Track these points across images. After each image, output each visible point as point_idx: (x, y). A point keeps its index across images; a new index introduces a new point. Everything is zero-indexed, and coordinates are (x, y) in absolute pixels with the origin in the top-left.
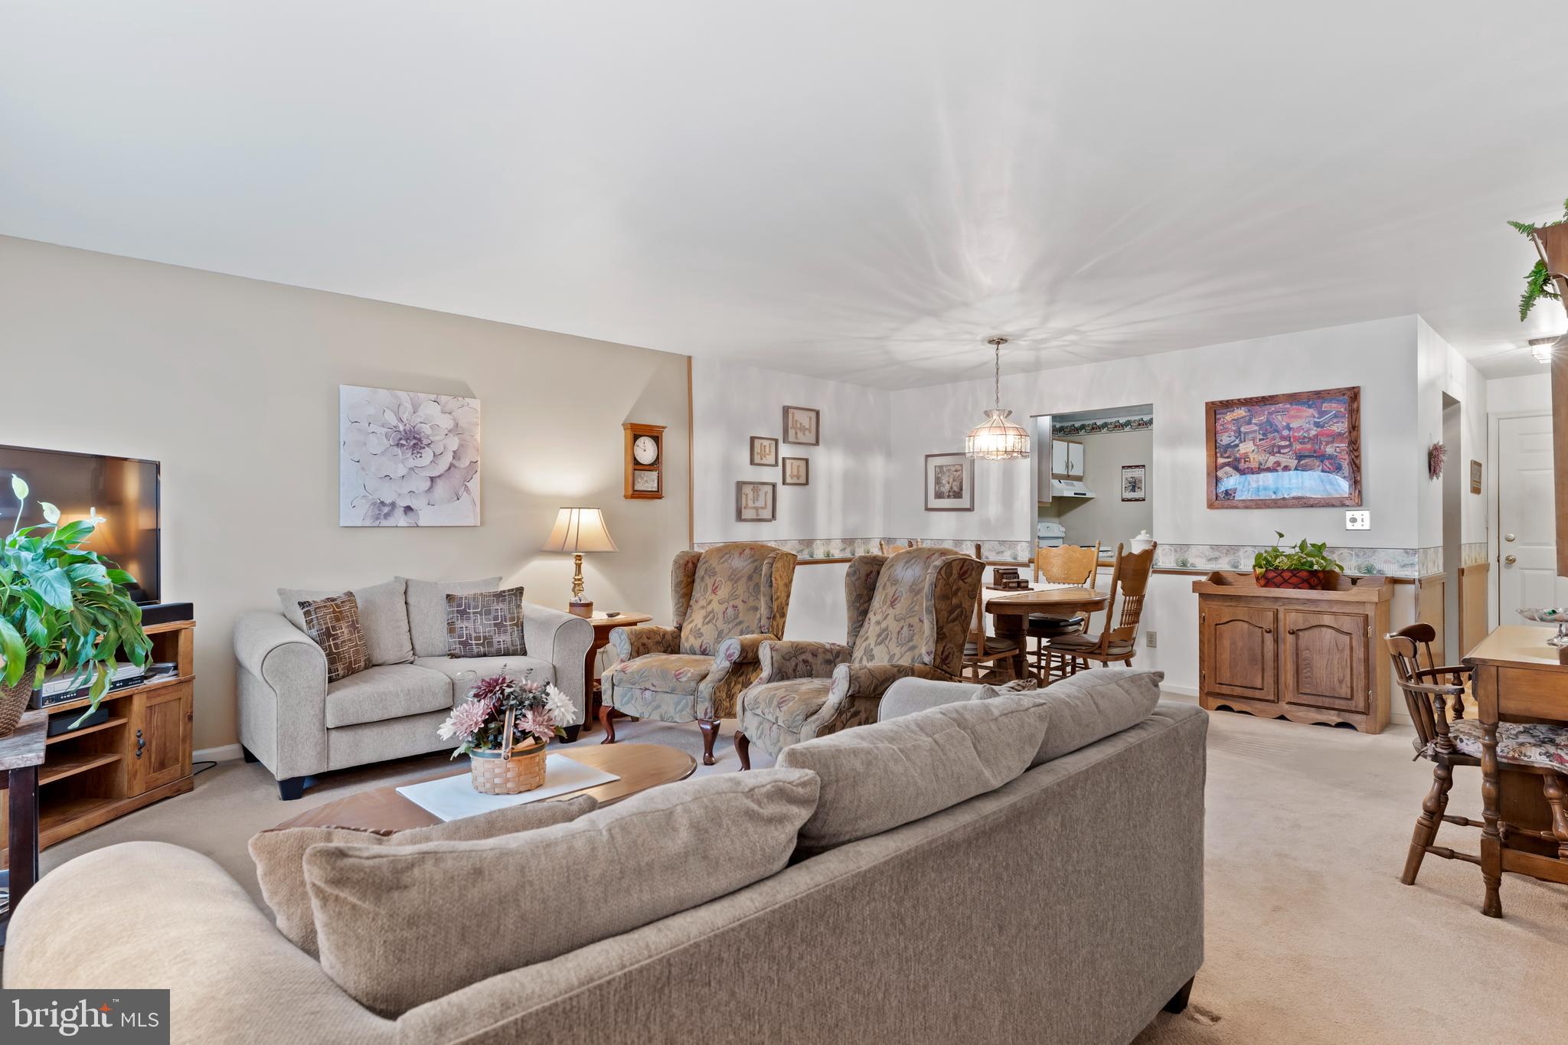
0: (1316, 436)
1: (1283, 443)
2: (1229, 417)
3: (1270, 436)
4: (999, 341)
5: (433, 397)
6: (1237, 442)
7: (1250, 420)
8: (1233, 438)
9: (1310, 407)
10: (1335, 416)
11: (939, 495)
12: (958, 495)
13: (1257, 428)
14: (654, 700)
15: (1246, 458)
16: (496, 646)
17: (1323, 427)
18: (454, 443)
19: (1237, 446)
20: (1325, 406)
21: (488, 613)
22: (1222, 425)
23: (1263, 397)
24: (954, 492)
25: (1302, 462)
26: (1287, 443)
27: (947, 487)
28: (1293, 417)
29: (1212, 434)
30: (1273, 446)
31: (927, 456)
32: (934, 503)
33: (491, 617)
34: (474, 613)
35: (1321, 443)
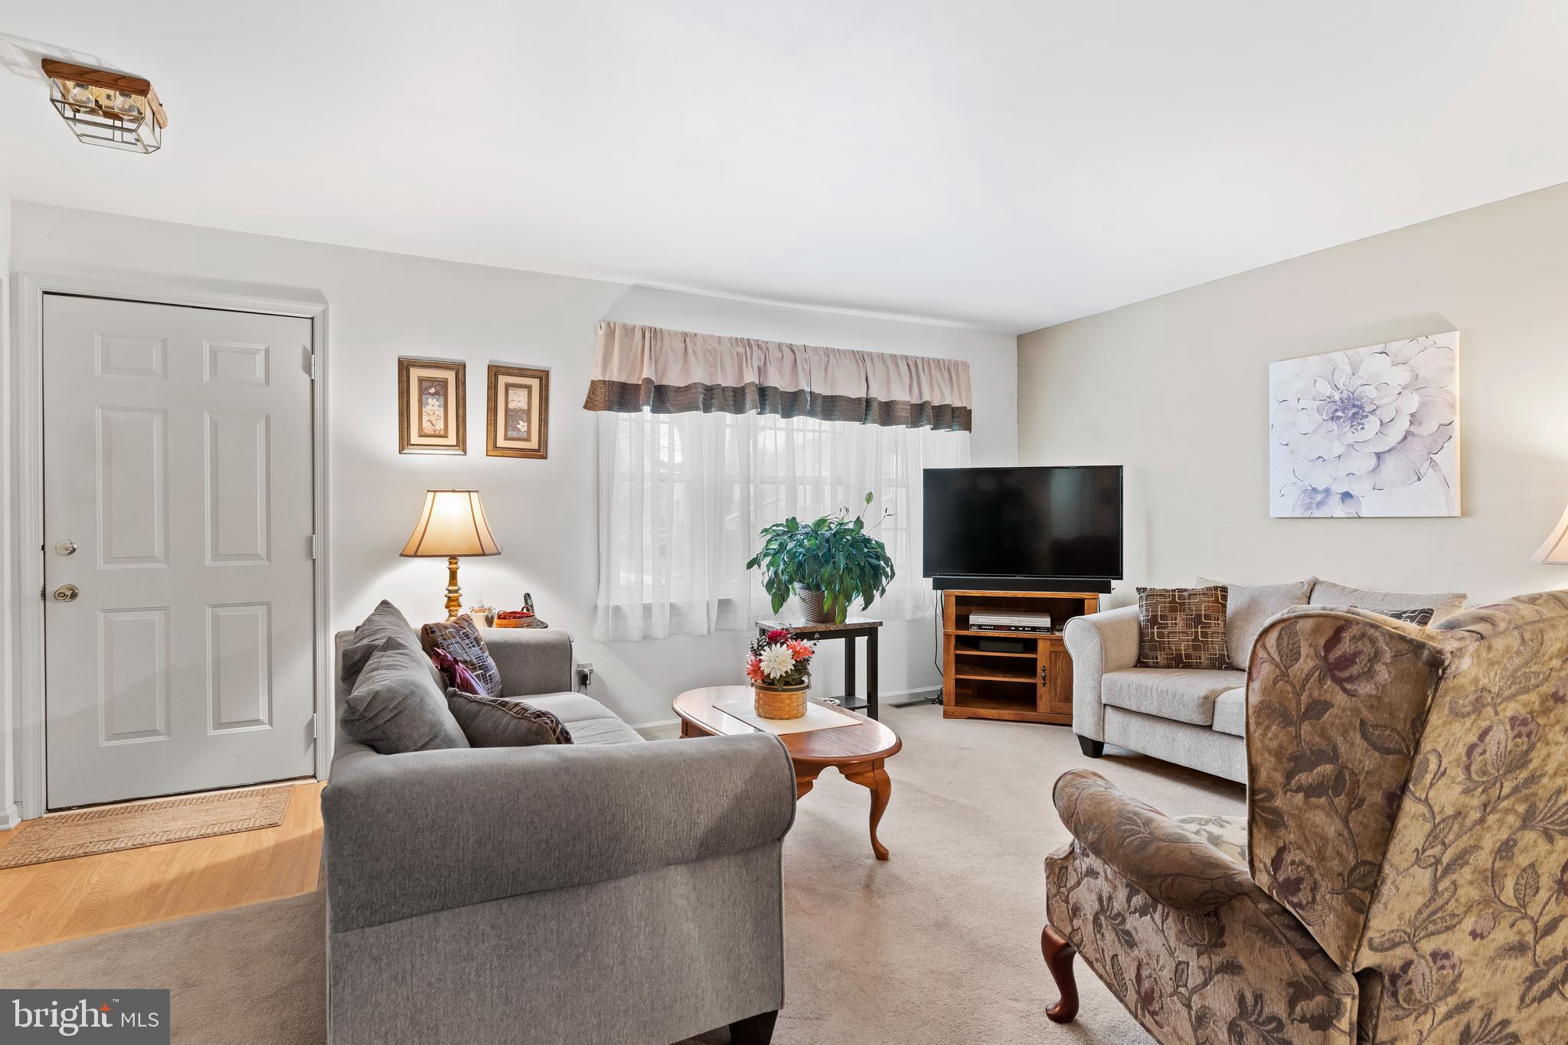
5: (1381, 347)
18: (1412, 405)
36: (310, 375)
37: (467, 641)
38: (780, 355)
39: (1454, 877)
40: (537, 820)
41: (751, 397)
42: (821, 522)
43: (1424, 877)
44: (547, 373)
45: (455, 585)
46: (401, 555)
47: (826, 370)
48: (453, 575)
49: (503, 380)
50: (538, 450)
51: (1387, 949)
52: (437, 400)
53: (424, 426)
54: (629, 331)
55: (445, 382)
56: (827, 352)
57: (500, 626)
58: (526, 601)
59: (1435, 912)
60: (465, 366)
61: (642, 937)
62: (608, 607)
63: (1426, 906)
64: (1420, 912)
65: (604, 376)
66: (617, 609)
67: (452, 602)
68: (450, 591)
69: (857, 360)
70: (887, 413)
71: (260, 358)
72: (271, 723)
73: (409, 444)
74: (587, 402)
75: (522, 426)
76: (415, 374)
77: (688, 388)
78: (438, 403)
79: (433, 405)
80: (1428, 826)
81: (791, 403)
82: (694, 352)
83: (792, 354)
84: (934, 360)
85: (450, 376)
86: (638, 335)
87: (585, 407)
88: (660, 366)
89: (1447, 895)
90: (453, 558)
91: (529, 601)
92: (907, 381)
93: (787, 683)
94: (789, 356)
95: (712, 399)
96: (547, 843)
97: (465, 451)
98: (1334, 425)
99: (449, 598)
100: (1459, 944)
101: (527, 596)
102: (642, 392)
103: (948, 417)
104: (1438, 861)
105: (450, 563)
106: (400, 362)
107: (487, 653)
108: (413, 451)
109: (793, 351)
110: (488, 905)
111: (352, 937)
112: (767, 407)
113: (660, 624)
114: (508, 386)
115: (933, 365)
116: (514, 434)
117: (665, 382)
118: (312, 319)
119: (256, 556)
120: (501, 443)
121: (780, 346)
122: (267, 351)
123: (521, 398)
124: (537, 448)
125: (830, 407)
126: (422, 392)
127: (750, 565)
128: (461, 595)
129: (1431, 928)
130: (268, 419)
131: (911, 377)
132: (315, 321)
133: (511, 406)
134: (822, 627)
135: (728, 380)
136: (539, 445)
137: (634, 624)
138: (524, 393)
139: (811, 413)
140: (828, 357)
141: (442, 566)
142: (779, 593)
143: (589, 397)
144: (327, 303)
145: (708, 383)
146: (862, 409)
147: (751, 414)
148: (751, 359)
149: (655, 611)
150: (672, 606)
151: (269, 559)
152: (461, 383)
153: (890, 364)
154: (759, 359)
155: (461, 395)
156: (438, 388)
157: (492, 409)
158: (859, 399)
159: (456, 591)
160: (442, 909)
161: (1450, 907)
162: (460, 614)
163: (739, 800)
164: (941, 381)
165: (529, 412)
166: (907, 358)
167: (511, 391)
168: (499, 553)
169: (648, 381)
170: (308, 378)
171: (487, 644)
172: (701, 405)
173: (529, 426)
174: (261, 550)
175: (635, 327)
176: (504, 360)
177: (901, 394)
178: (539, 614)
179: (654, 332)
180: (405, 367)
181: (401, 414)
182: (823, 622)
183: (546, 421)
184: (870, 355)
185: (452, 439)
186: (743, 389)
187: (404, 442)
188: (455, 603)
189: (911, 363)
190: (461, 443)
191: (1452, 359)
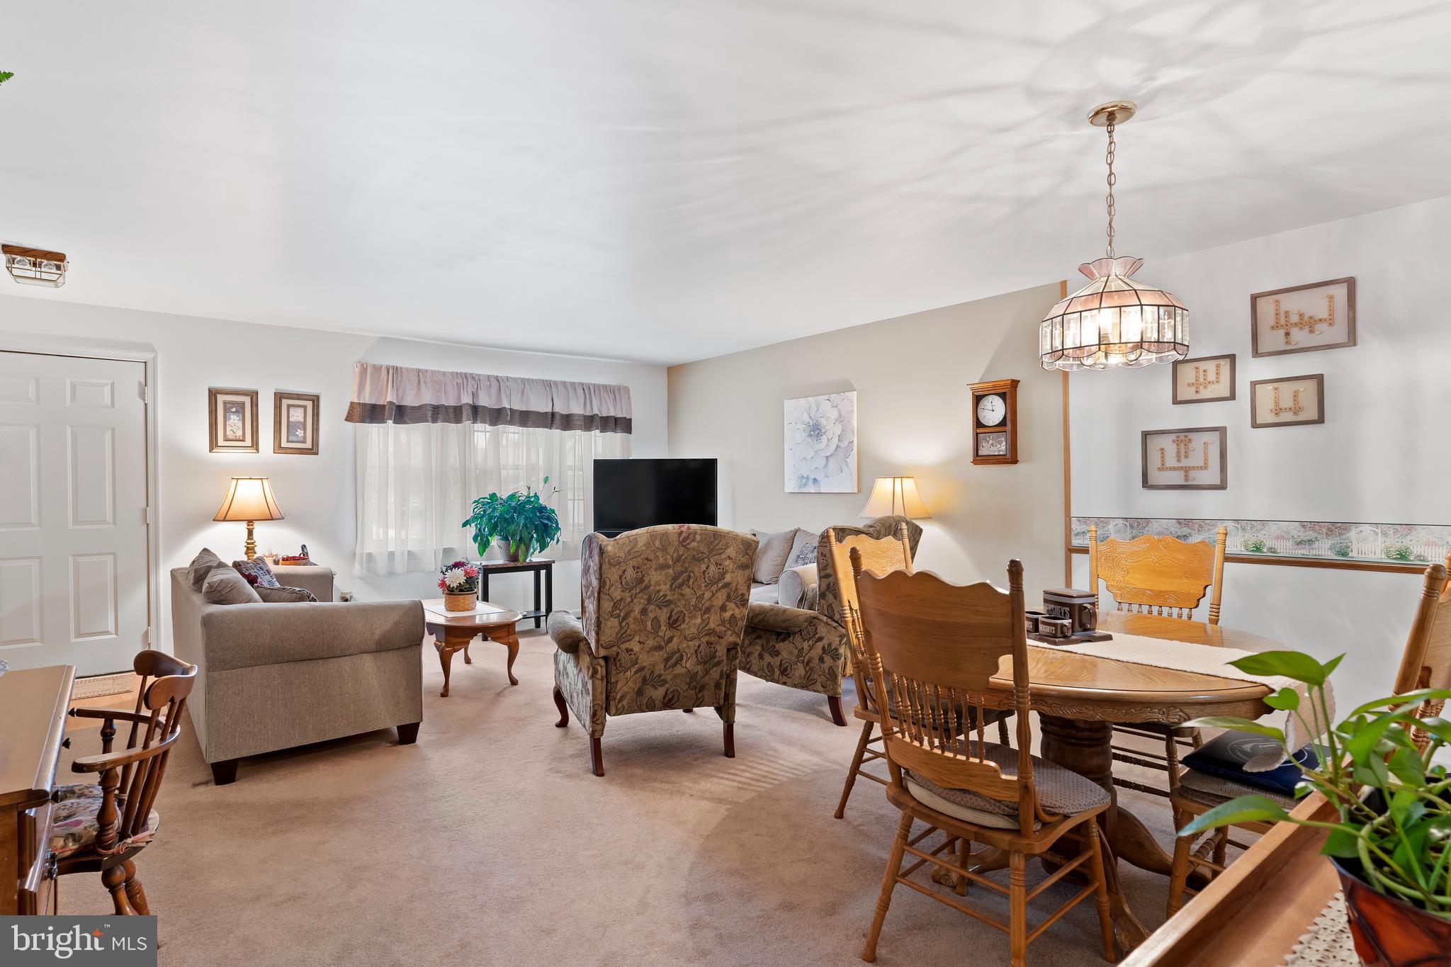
5: (827, 397)
18: (838, 430)
36: (144, 400)
37: (262, 572)
38: (488, 383)
39: (627, 621)
40: (298, 629)
41: (466, 413)
42: (512, 496)
43: (615, 622)
44: (318, 397)
45: (252, 539)
46: (214, 520)
47: (522, 393)
48: (250, 533)
49: (285, 402)
50: (312, 449)
51: (610, 648)
52: (238, 416)
53: (227, 434)
54: (377, 369)
55: (243, 404)
56: (523, 380)
57: (284, 565)
58: (303, 550)
59: (622, 635)
60: (257, 393)
61: (350, 684)
62: (362, 554)
63: (619, 632)
64: (617, 634)
65: (359, 399)
66: (370, 556)
67: (250, 550)
68: (248, 544)
69: (545, 387)
70: (567, 422)
71: (107, 389)
72: (117, 633)
73: (217, 446)
74: (347, 416)
75: (300, 433)
76: (221, 399)
77: (420, 407)
78: (238, 418)
79: (234, 420)
80: (612, 604)
81: (497, 416)
82: (425, 382)
83: (498, 383)
84: (603, 385)
85: (247, 400)
86: (384, 372)
87: (346, 420)
88: (400, 393)
89: (626, 628)
90: (250, 522)
91: (305, 550)
92: (582, 400)
93: (461, 591)
94: (495, 384)
95: (438, 414)
96: (303, 638)
97: (257, 450)
98: (809, 439)
99: (248, 548)
100: (635, 645)
101: (304, 547)
102: (387, 410)
103: (612, 424)
104: (619, 616)
105: (248, 525)
106: (210, 391)
107: (275, 579)
108: (219, 451)
109: (498, 381)
110: (276, 665)
111: (216, 674)
112: (478, 419)
113: (400, 566)
114: (289, 406)
115: (602, 389)
116: (294, 439)
117: (403, 403)
118: (145, 362)
119: (106, 522)
120: (284, 444)
121: (489, 377)
122: (112, 384)
123: (299, 414)
124: (311, 447)
125: (525, 418)
126: (226, 410)
127: (465, 525)
128: (256, 546)
129: (623, 640)
130: (113, 430)
131: (585, 397)
132: (148, 364)
133: (291, 419)
134: (512, 564)
135: (450, 401)
136: (313, 446)
137: (382, 565)
138: (301, 411)
139: (511, 423)
140: (524, 384)
141: (242, 528)
142: (483, 543)
143: (349, 413)
144: (156, 352)
145: (434, 403)
146: (549, 420)
147: (467, 423)
148: (467, 386)
149: (397, 556)
150: (409, 552)
151: (115, 523)
152: (255, 405)
153: (570, 389)
154: (473, 386)
155: (254, 413)
156: (238, 408)
157: (278, 422)
158: (546, 413)
159: (253, 543)
160: (256, 665)
161: (628, 632)
162: (256, 556)
163: (396, 624)
164: (607, 399)
165: (304, 424)
166: (583, 384)
167: (292, 410)
168: (283, 518)
169: (391, 403)
170: (143, 402)
171: (275, 575)
172: (430, 419)
173: (305, 433)
174: (109, 517)
175: (381, 367)
176: (284, 388)
177: (577, 409)
178: (312, 559)
179: (396, 369)
180: (213, 394)
181: (211, 426)
182: (514, 561)
183: (318, 429)
184: (555, 383)
185: (248, 442)
186: (461, 407)
187: (213, 444)
188: (252, 551)
189: (585, 388)
190: (255, 445)
191: (853, 406)
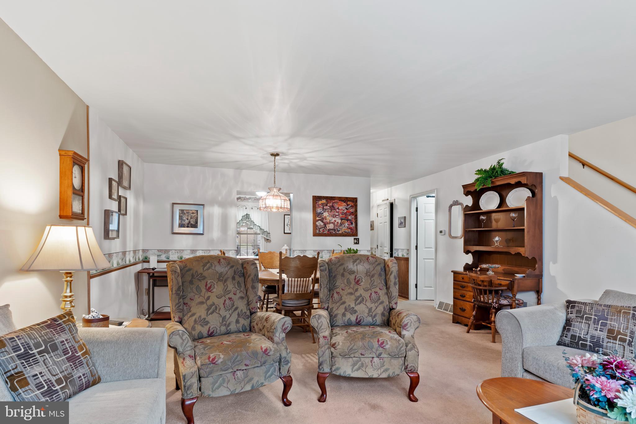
0: (346, 212)
1: (337, 214)
2: (320, 202)
3: (333, 211)
4: (275, 155)
6: (323, 212)
7: (327, 204)
8: (321, 210)
9: (344, 202)
10: (351, 206)
11: (181, 226)
12: (195, 226)
13: (329, 208)
14: (246, 376)
15: (325, 218)
16: (78, 383)
17: (348, 210)
19: (323, 213)
20: (349, 203)
21: (54, 348)
22: (318, 205)
23: (331, 197)
24: (191, 224)
25: (342, 221)
26: (338, 214)
27: (187, 221)
28: (340, 205)
29: (314, 208)
30: (334, 215)
31: (173, 204)
32: (177, 229)
33: (60, 351)
34: (39, 353)
35: (347, 215)
